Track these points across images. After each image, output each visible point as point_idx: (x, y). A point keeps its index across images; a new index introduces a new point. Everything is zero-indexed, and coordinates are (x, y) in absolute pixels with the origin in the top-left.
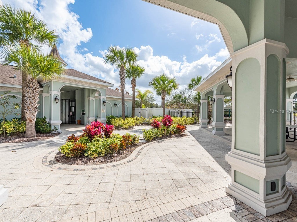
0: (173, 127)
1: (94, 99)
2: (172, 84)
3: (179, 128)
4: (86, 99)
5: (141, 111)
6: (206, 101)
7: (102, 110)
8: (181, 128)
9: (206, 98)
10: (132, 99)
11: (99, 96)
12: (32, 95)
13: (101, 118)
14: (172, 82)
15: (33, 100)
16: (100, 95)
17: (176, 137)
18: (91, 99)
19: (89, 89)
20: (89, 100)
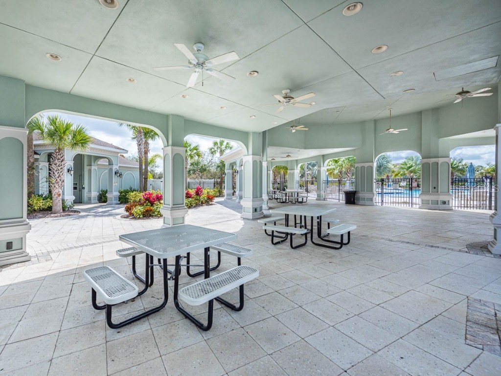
0: (204, 196)
1: (96, 168)
2: (195, 151)
3: (209, 197)
4: (86, 168)
5: (153, 183)
6: (231, 171)
7: (115, 183)
8: (210, 198)
9: (231, 168)
10: (138, 167)
11: (109, 165)
12: (60, 167)
13: (113, 192)
14: (196, 149)
15: (61, 172)
16: (110, 163)
17: (207, 205)
18: (93, 168)
19: (90, 157)
20: (90, 171)
